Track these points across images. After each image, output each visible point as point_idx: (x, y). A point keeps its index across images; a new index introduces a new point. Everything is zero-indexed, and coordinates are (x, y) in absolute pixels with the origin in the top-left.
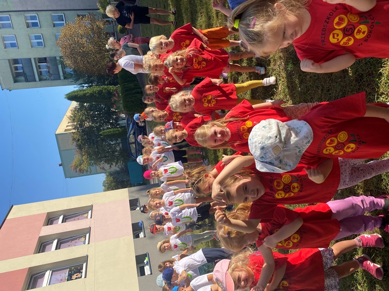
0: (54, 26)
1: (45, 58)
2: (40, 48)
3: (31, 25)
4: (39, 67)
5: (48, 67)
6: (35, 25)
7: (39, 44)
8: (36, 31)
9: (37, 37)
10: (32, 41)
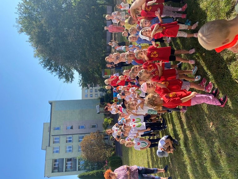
0: (79, 141)
1: (71, 159)
2: (70, 153)
3: (68, 141)
4: (66, 164)
5: (71, 164)
6: (70, 141)
7: (70, 151)
8: (70, 144)
9: (70, 147)
10: (67, 149)
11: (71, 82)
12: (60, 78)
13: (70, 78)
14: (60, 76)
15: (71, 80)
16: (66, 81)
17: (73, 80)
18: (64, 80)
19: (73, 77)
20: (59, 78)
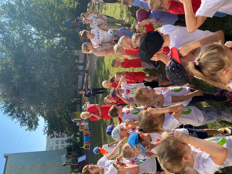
11: (35, 129)
12: (22, 125)
13: (34, 125)
14: (22, 123)
15: (35, 127)
16: (28, 128)
17: (37, 128)
18: (27, 127)
19: (37, 124)
20: (20, 125)
